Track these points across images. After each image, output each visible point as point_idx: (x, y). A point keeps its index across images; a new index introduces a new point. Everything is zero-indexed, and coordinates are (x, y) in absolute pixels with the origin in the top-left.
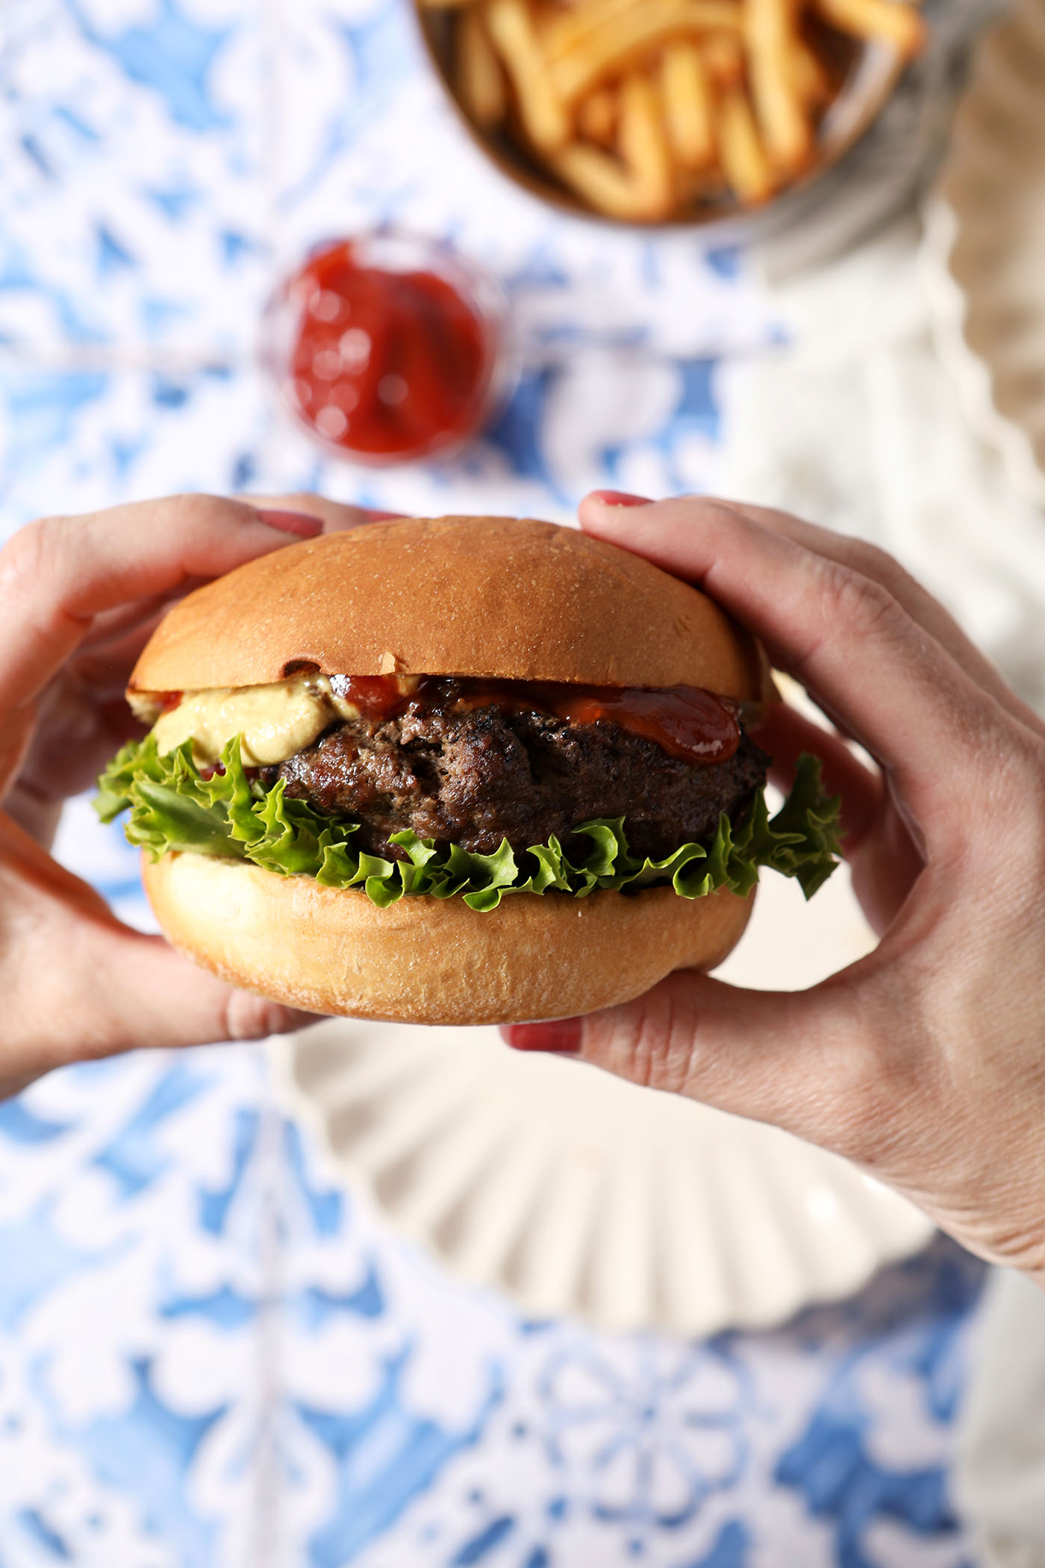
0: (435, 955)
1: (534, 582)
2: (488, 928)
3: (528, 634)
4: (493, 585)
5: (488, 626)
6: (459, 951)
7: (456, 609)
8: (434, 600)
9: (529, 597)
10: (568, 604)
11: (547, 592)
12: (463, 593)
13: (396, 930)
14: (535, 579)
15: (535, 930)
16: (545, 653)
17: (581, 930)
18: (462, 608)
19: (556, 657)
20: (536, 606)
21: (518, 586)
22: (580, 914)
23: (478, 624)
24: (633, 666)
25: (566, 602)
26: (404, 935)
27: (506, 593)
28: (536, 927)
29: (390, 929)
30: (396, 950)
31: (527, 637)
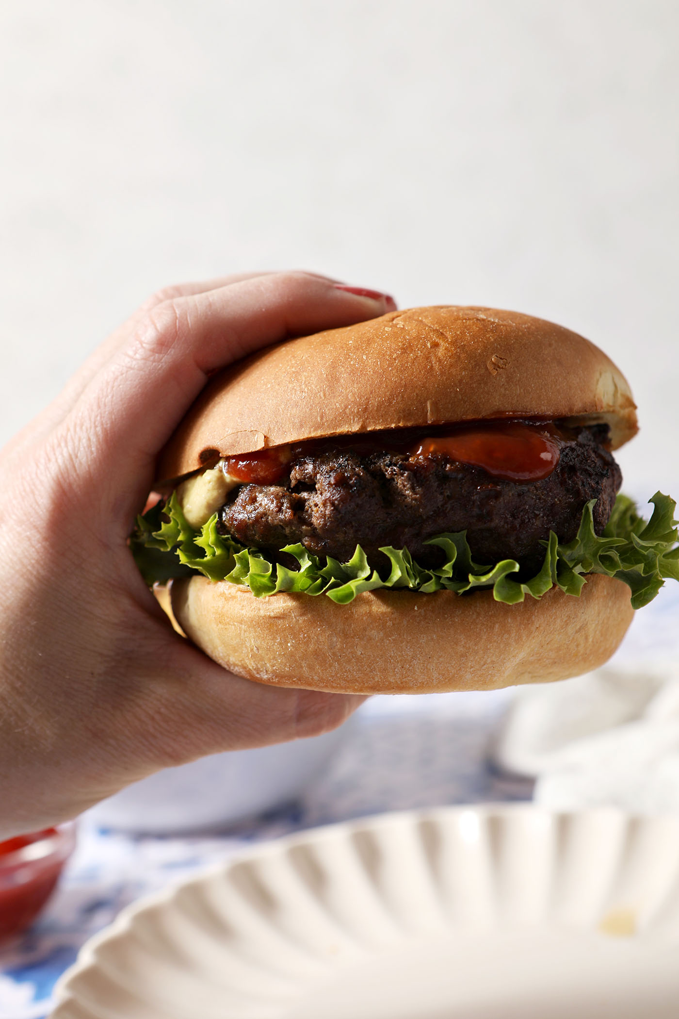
0: (305, 638)
1: (364, 357)
2: (342, 617)
3: (358, 398)
4: (334, 366)
5: (329, 397)
6: (321, 635)
7: (306, 390)
8: (291, 386)
9: (360, 369)
10: (390, 369)
11: (374, 362)
12: (312, 376)
13: (274, 618)
14: (366, 354)
15: (380, 619)
16: (373, 409)
17: (418, 621)
18: (310, 388)
19: (383, 411)
20: (365, 375)
21: (352, 363)
22: (416, 608)
23: (321, 398)
24: (450, 406)
25: (389, 366)
26: (280, 622)
27: (343, 369)
28: (380, 617)
29: (270, 617)
30: (277, 634)
31: (358, 400)
